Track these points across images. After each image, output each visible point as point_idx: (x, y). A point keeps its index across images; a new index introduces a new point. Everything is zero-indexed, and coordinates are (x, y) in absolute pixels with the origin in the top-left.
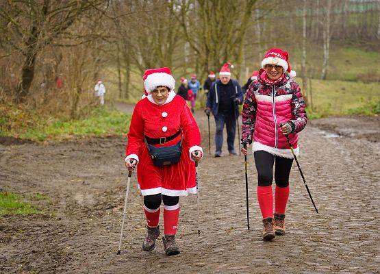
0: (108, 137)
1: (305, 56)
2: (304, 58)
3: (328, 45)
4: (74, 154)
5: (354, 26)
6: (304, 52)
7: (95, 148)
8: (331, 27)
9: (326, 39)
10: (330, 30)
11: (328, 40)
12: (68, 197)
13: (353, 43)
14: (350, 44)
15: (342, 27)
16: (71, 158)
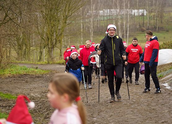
0: (24, 75)
1: (82, 40)
2: (82, 41)
3: (92, 35)
4: (15, 81)
5: (102, 26)
6: (82, 38)
7: (22, 79)
8: (93, 27)
9: (91, 32)
10: (93, 28)
11: (92, 33)
12: (28, 95)
13: (102, 34)
14: (101, 34)
15: (97, 27)
16: (15, 83)
